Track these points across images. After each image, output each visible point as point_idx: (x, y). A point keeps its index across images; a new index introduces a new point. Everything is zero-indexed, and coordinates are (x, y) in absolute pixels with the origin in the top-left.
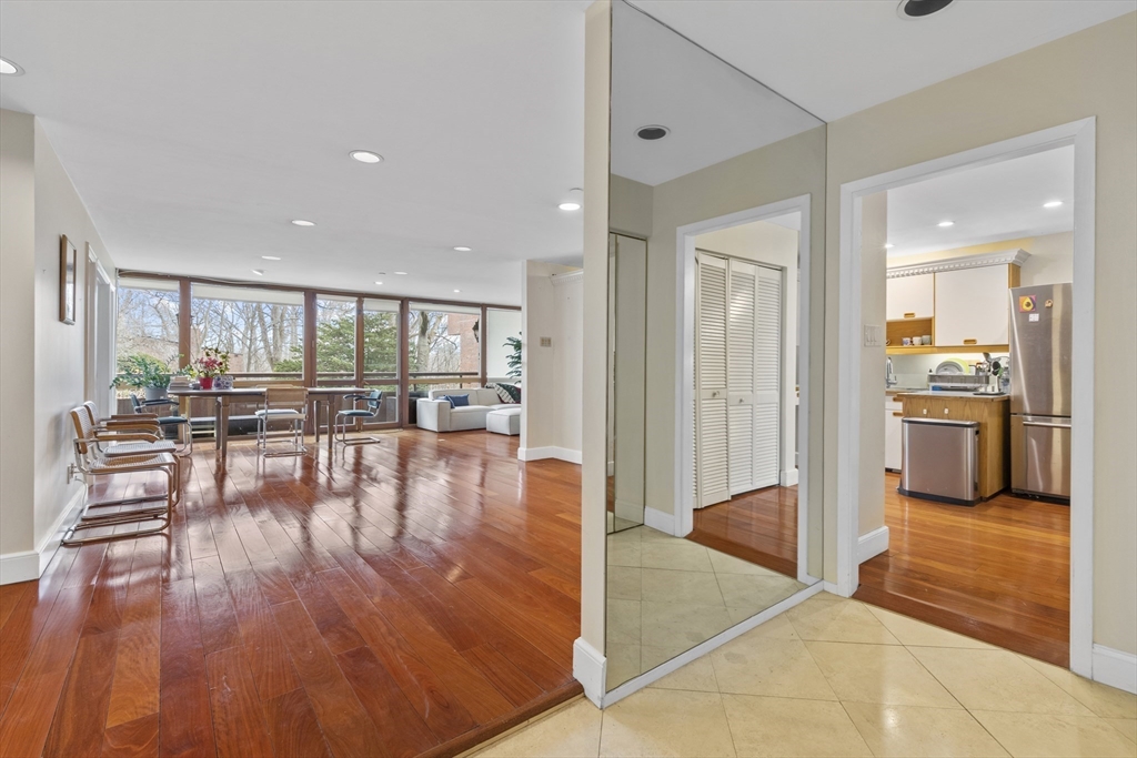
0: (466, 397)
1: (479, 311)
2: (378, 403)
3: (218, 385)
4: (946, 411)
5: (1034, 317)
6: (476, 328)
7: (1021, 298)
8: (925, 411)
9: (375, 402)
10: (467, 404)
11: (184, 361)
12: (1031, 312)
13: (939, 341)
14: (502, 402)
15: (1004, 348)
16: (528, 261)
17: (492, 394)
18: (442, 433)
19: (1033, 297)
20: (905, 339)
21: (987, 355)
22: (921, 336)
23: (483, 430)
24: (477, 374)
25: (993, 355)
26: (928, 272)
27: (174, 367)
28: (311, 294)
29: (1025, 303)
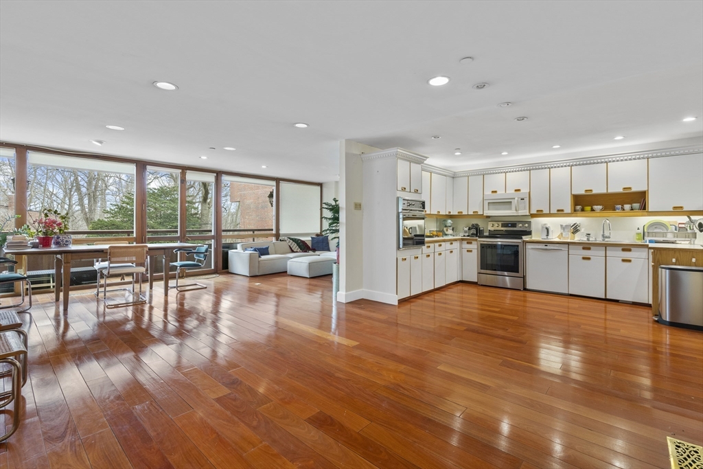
0: (267, 248)
1: (274, 183)
2: (205, 256)
3: (57, 243)
4: (694, 260)
6: (271, 196)
8: (674, 260)
9: (202, 255)
10: (268, 254)
11: (20, 223)
14: (293, 251)
15: (698, 213)
16: (346, 140)
17: (285, 245)
18: (253, 277)
20: (617, 206)
21: (689, 218)
22: (632, 203)
23: (283, 273)
24: (272, 230)
26: (643, 158)
27: (10, 227)
28: (141, 165)
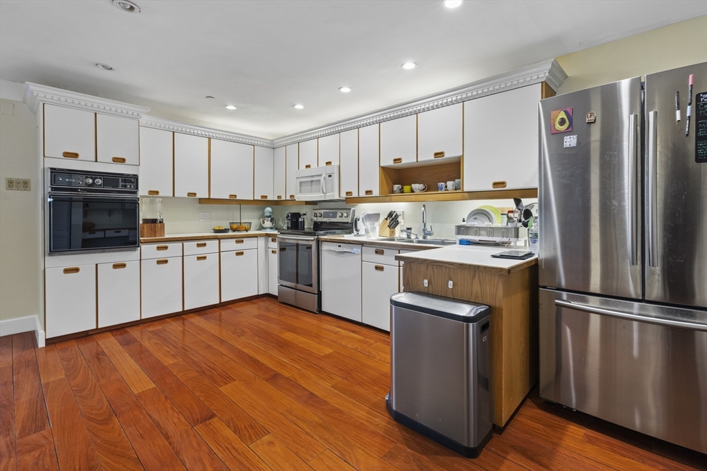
4: (450, 285)
5: (570, 141)
7: (553, 113)
8: (426, 283)
12: (569, 132)
13: (468, 186)
15: (531, 193)
19: (569, 110)
20: (440, 184)
21: (518, 202)
22: (453, 180)
25: (526, 202)
29: (558, 119)
